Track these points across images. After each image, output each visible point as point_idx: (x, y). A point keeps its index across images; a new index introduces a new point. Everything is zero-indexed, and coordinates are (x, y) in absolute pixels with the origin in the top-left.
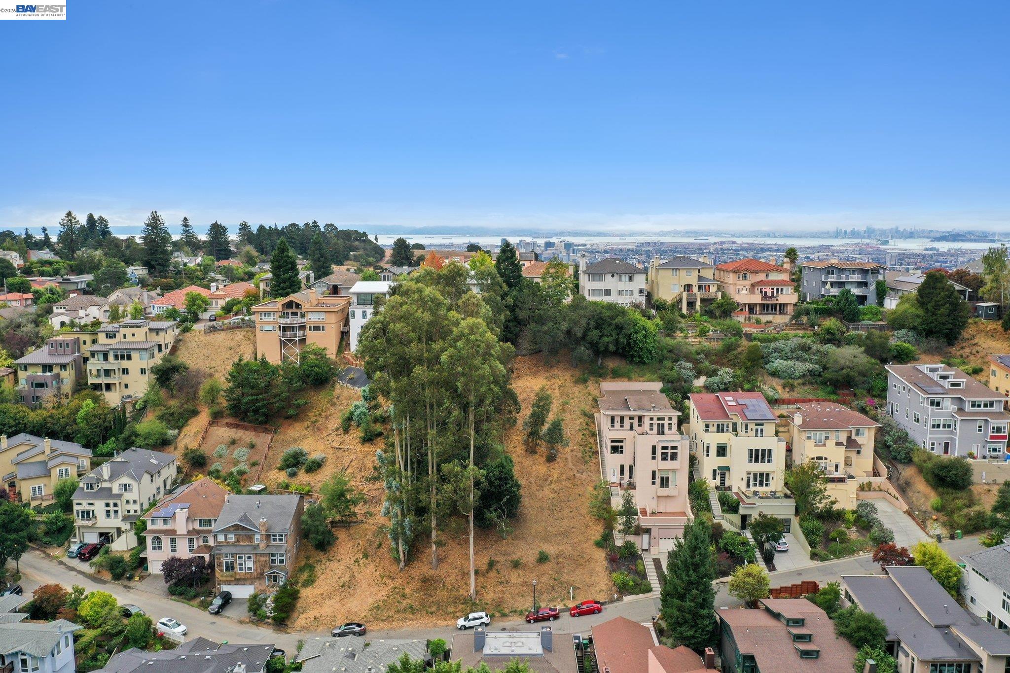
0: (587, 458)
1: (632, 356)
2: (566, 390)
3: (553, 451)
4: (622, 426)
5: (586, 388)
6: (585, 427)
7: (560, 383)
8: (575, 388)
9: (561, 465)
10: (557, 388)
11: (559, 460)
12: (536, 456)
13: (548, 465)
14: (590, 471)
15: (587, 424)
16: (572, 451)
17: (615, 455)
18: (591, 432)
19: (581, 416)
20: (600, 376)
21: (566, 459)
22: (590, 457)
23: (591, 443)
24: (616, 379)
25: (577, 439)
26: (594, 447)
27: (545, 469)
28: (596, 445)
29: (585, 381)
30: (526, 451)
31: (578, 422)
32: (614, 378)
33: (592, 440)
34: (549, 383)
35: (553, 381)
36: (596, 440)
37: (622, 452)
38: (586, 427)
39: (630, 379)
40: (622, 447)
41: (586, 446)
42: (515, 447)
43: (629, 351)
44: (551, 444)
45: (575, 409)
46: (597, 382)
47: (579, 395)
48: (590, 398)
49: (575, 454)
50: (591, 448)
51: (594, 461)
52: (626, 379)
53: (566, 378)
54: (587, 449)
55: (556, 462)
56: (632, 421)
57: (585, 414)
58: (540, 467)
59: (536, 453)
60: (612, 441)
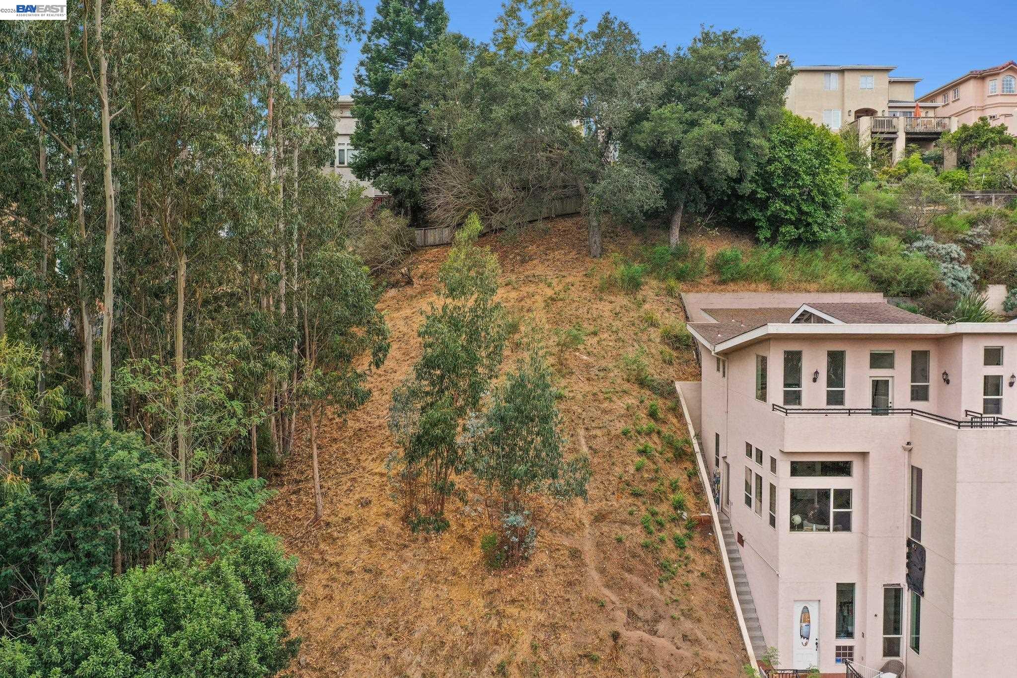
0: (669, 552)
1: (776, 222)
2: (569, 311)
3: (513, 519)
4: (836, 398)
5: (639, 306)
6: (646, 423)
7: (549, 292)
8: (601, 305)
9: (553, 581)
10: (540, 304)
11: (541, 559)
12: (445, 543)
13: (492, 582)
14: (688, 614)
15: (653, 415)
16: (599, 518)
17: (813, 537)
18: (670, 443)
19: (626, 386)
20: (681, 276)
21: (575, 554)
22: (680, 544)
23: (674, 488)
24: (732, 286)
25: (618, 470)
26: (690, 501)
27: (479, 603)
28: (699, 490)
29: (633, 285)
30: (405, 519)
31: (620, 405)
32: (723, 282)
33: (676, 474)
34: (514, 295)
35: (531, 289)
36: (693, 474)
37: (844, 523)
38: (652, 423)
39: (774, 284)
40: (844, 497)
41: (657, 497)
42: (365, 503)
43: (763, 205)
44: (507, 484)
45: (603, 363)
46: (670, 292)
47: (617, 324)
48: (655, 335)
49: (616, 531)
50: (679, 506)
51: (701, 563)
52: (762, 286)
53: (569, 279)
54: (664, 508)
55: (529, 570)
56: (881, 373)
57: (642, 383)
58: (456, 594)
59: (442, 526)
60: (797, 469)
